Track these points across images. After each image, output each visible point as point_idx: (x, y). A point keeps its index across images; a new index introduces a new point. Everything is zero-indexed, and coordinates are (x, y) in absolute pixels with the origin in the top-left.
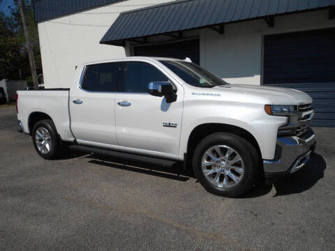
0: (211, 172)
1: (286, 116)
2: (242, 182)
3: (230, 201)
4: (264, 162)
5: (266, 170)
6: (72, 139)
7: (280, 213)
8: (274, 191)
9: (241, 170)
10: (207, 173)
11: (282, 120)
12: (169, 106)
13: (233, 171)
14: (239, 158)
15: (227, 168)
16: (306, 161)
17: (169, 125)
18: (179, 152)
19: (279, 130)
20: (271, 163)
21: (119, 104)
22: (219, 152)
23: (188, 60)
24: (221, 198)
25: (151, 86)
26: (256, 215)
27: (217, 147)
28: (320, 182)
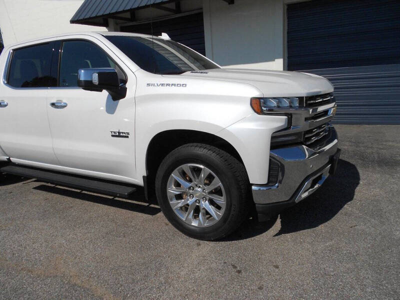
0: (181, 203)
1: (285, 114)
2: (224, 219)
3: (208, 247)
4: (253, 187)
5: (257, 199)
6: (5, 158)
7: (277, 267)
8: (278, 225)
9: (221, 201)
10: (176, 205)
11: (278, 122)
12: (116, 106)
13: (212, 202)
14: (217, 183)
15: (204, 198)
16: (322, 182)
17: (119, 135)
18: (137, 174)
19: (273, 138)
20: (265, 189)
21: (53, 104)
22: (189, 173)
23: (165, 36)
24: (196, 241)
25: (83, 75)
26: (239, 272)
27: (186, 167)
28: (347, 207)
